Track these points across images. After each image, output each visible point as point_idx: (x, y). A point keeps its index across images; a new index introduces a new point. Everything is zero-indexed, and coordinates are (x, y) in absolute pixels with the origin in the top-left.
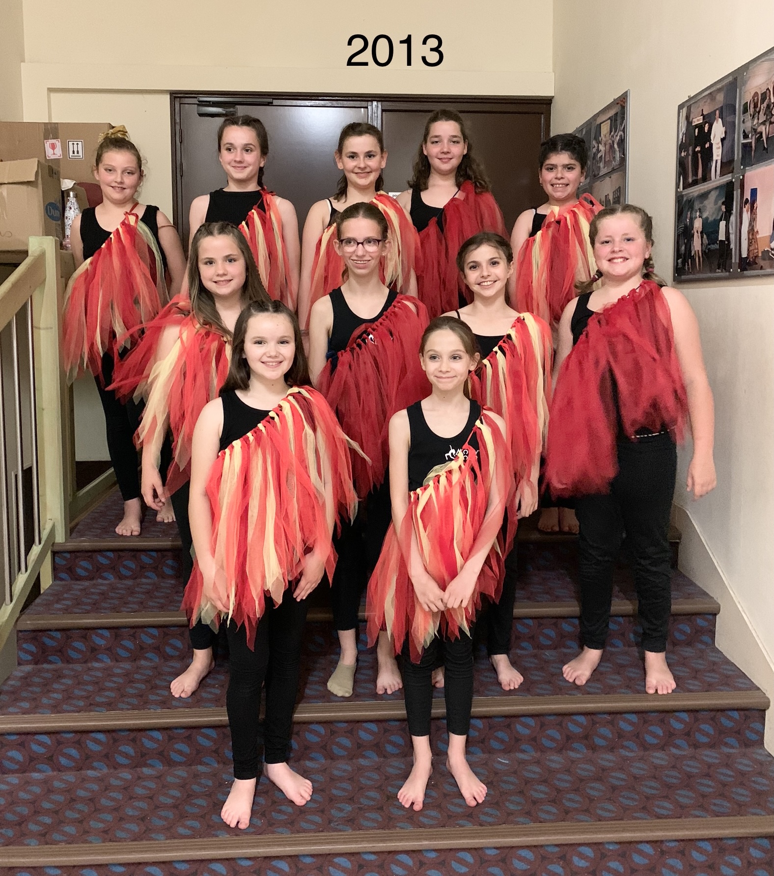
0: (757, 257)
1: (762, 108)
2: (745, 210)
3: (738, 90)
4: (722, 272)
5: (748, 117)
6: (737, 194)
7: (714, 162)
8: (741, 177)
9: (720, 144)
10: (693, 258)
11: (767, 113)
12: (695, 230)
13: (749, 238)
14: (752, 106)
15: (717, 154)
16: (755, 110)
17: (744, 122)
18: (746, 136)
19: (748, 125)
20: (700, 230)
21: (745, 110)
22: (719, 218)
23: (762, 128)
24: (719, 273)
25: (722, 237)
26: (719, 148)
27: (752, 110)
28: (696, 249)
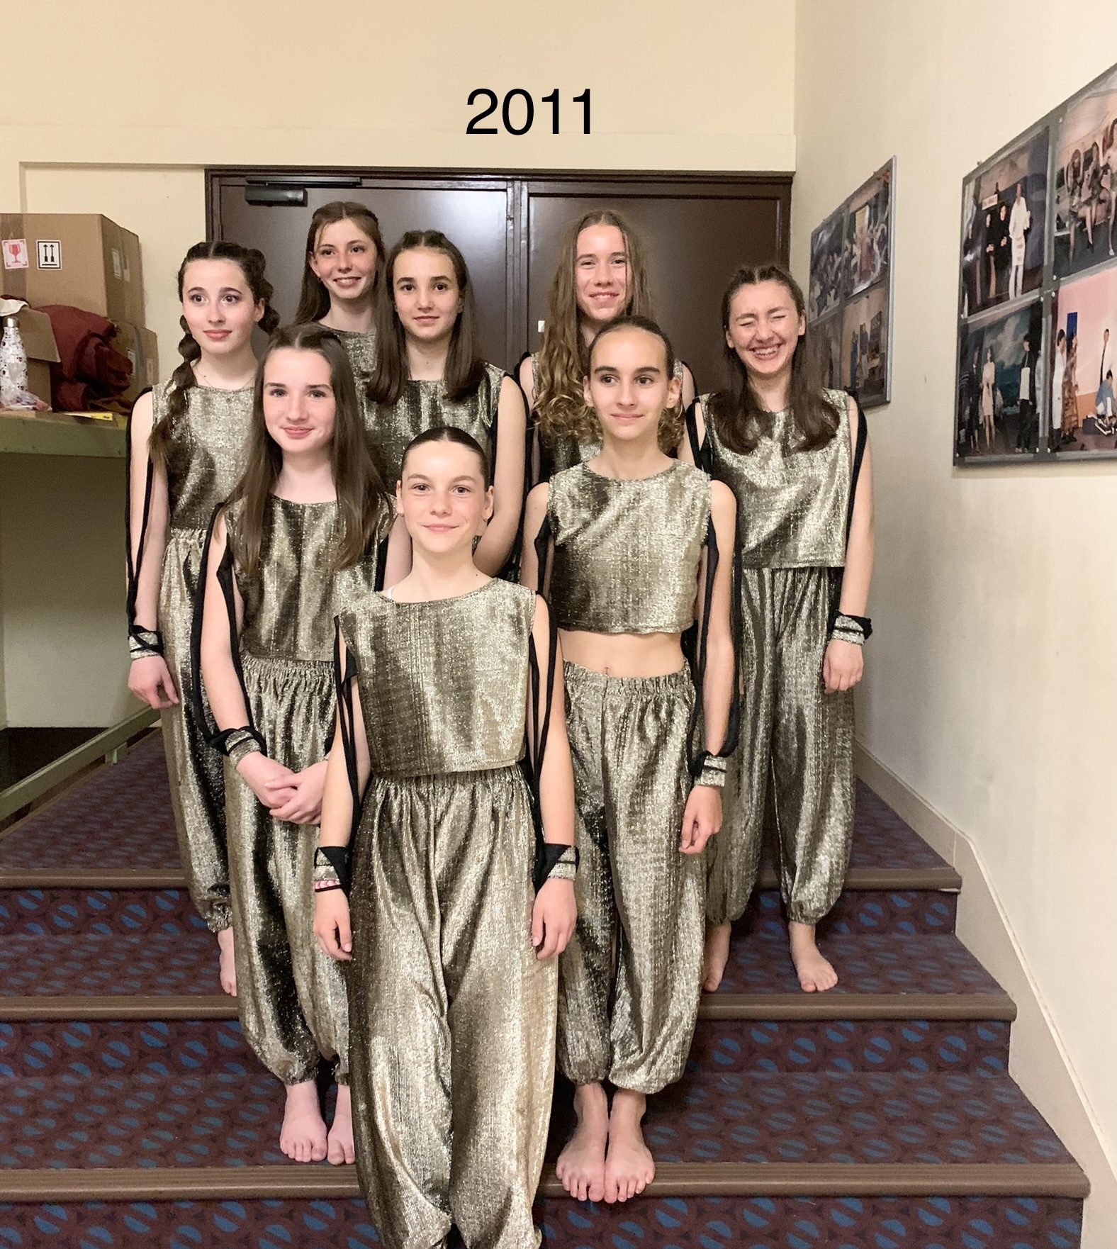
0: (1076, 428)
1: (1086, 176)
2: (1058, 349)
3: (1050, 148)
4: (1023, 452)
5: (1065, 192)
6: (1046, 321)
7: (1014, 269)
8: (1053, 294)
9: (1023, 240)
10: (980, 428)
11: (1095, 184)
12: (984, 382)
13: (1064, 397)
14: (1071, 174)
15: (1018, 256)
16: (1075, 182)
17: (1058, 201)
18: (1061, 226)
19: (1065, 206)
20: (992, 381)
21: (1061, 182)
22: (1020, 362)
23: (1086, 212)
24: (1020, 454)
25: (1024, 394)
26: (1020, 246)
27: (1070, 180)
28: (986, 414)
